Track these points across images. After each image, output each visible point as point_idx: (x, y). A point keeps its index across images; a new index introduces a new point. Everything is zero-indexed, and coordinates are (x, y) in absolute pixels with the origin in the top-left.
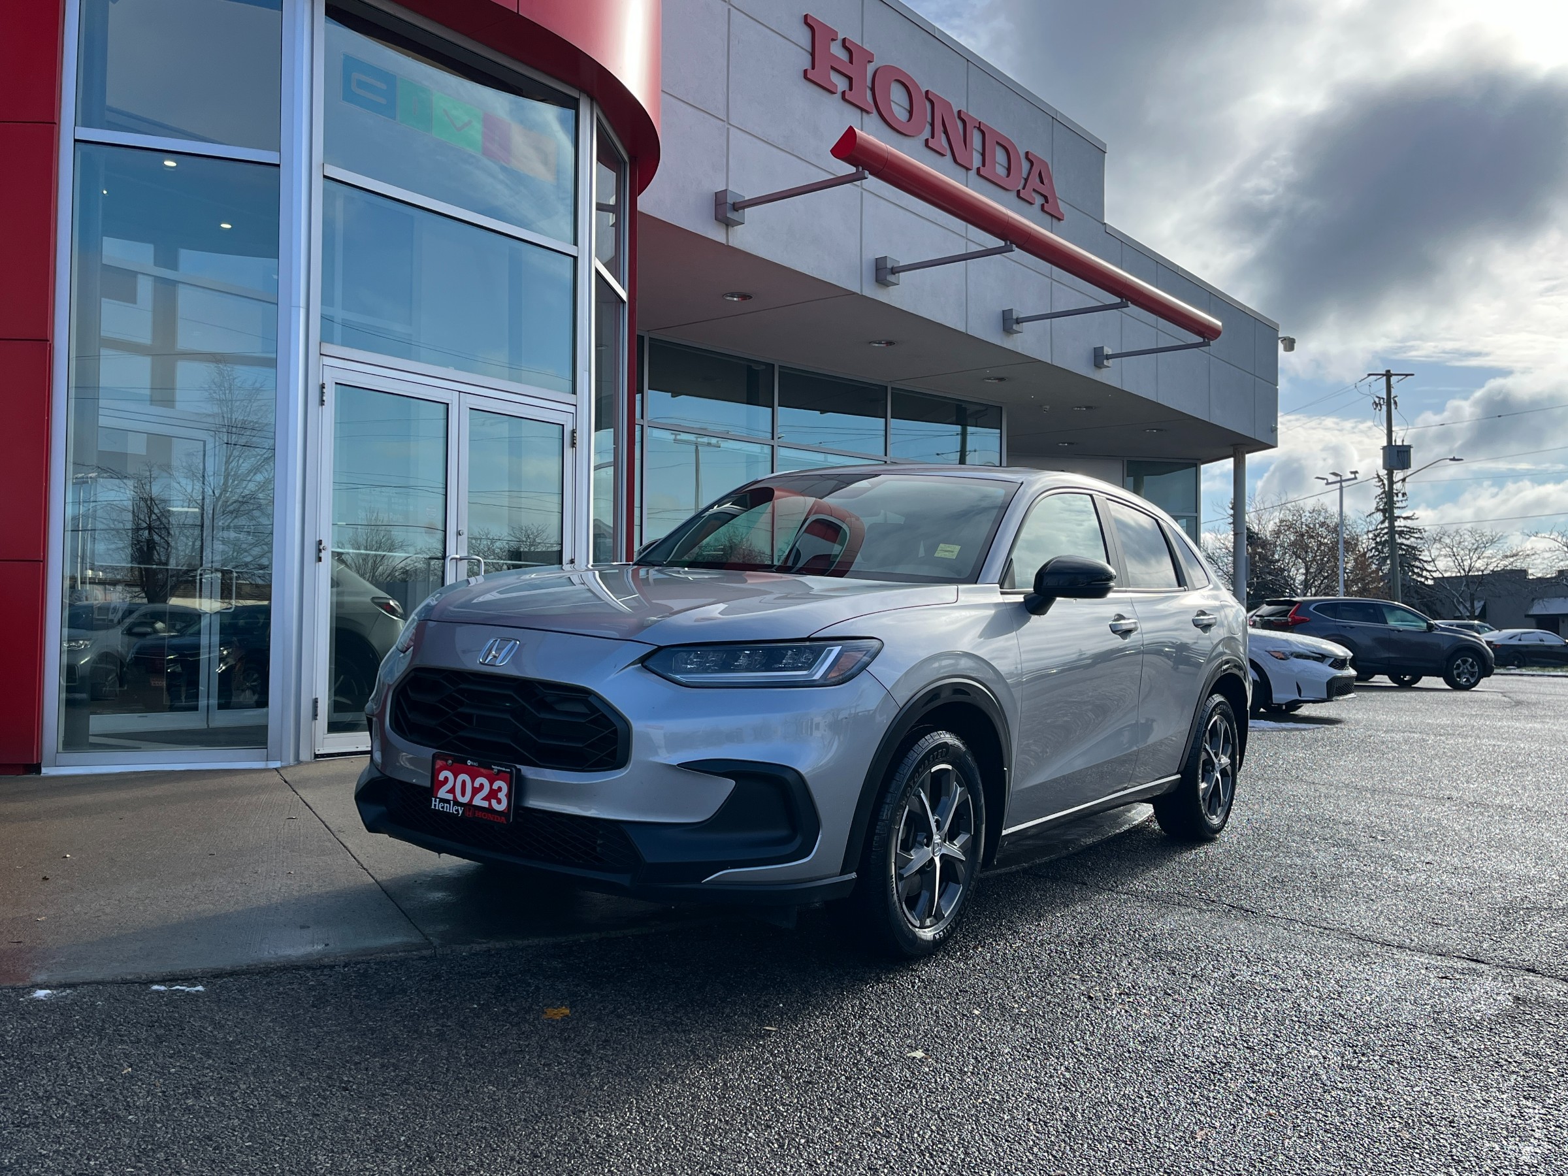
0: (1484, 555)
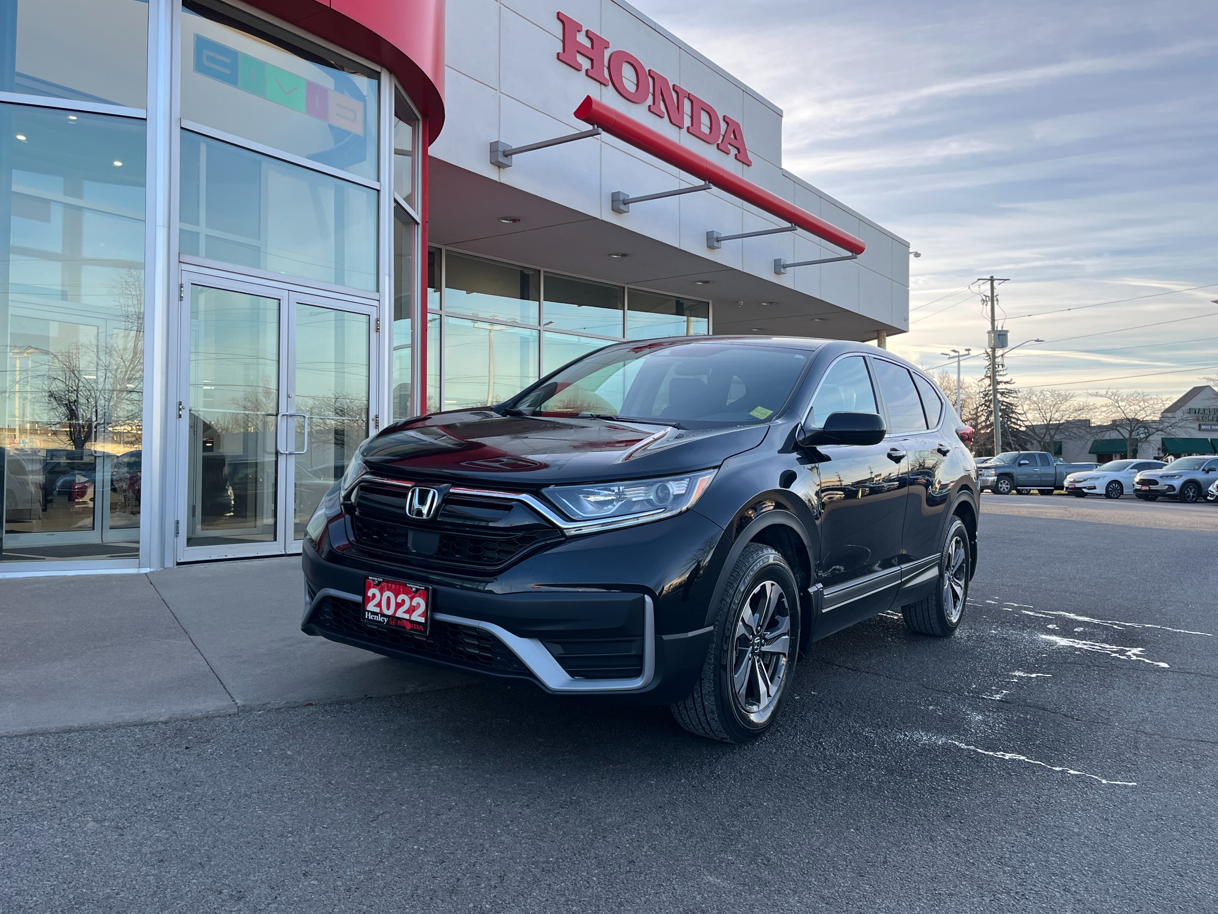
0: (1060, 409)
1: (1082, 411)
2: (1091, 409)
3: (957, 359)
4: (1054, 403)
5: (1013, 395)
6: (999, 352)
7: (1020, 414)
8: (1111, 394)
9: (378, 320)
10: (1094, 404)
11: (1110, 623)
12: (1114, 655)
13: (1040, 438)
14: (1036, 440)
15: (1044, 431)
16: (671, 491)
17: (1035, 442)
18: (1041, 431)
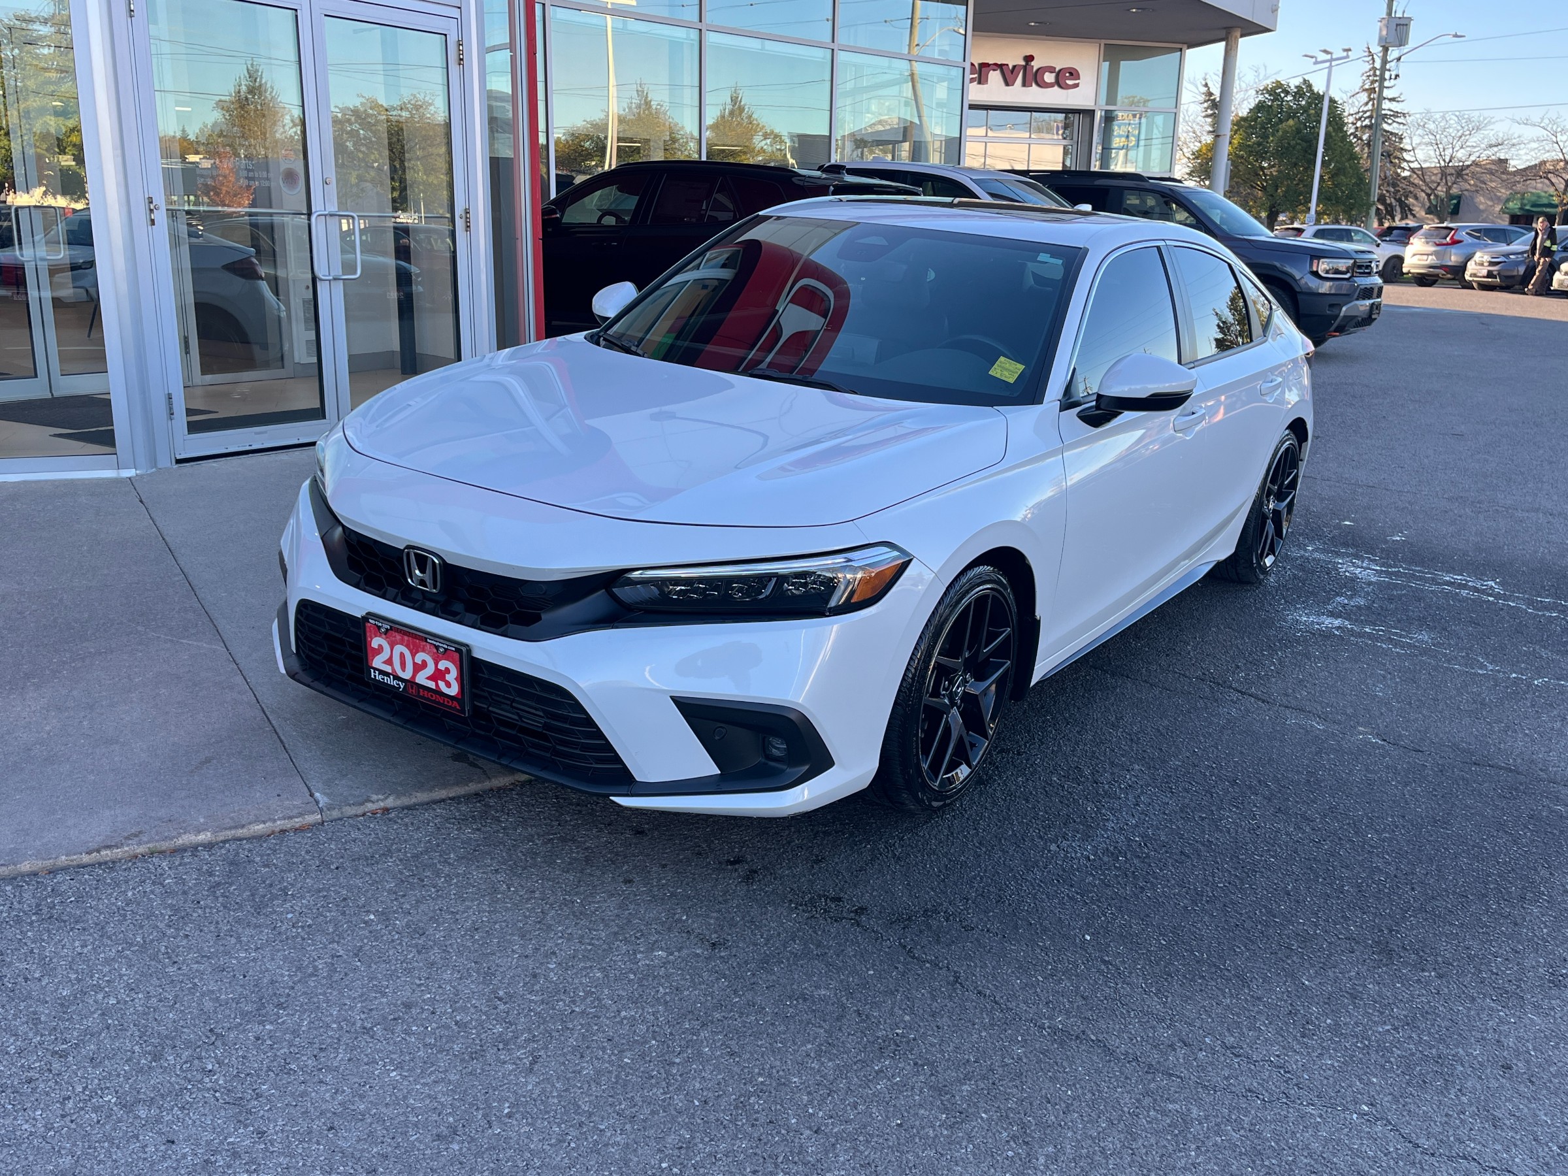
0: (1468, 144)
1: (1500, 147)
2: (1514, 145)
3: (1327, 64)
4: (1459, 134)
5: (1396, 120)
6: (1393, 53)
7: (1406, 150)
8: (1546, 121)
9: (460, 44)
10: (1519, 137)
13: (1430, 188)
14: (1422, 191)
15: (1437, 178)
17: (1423, 195)
18: (1433, 178)
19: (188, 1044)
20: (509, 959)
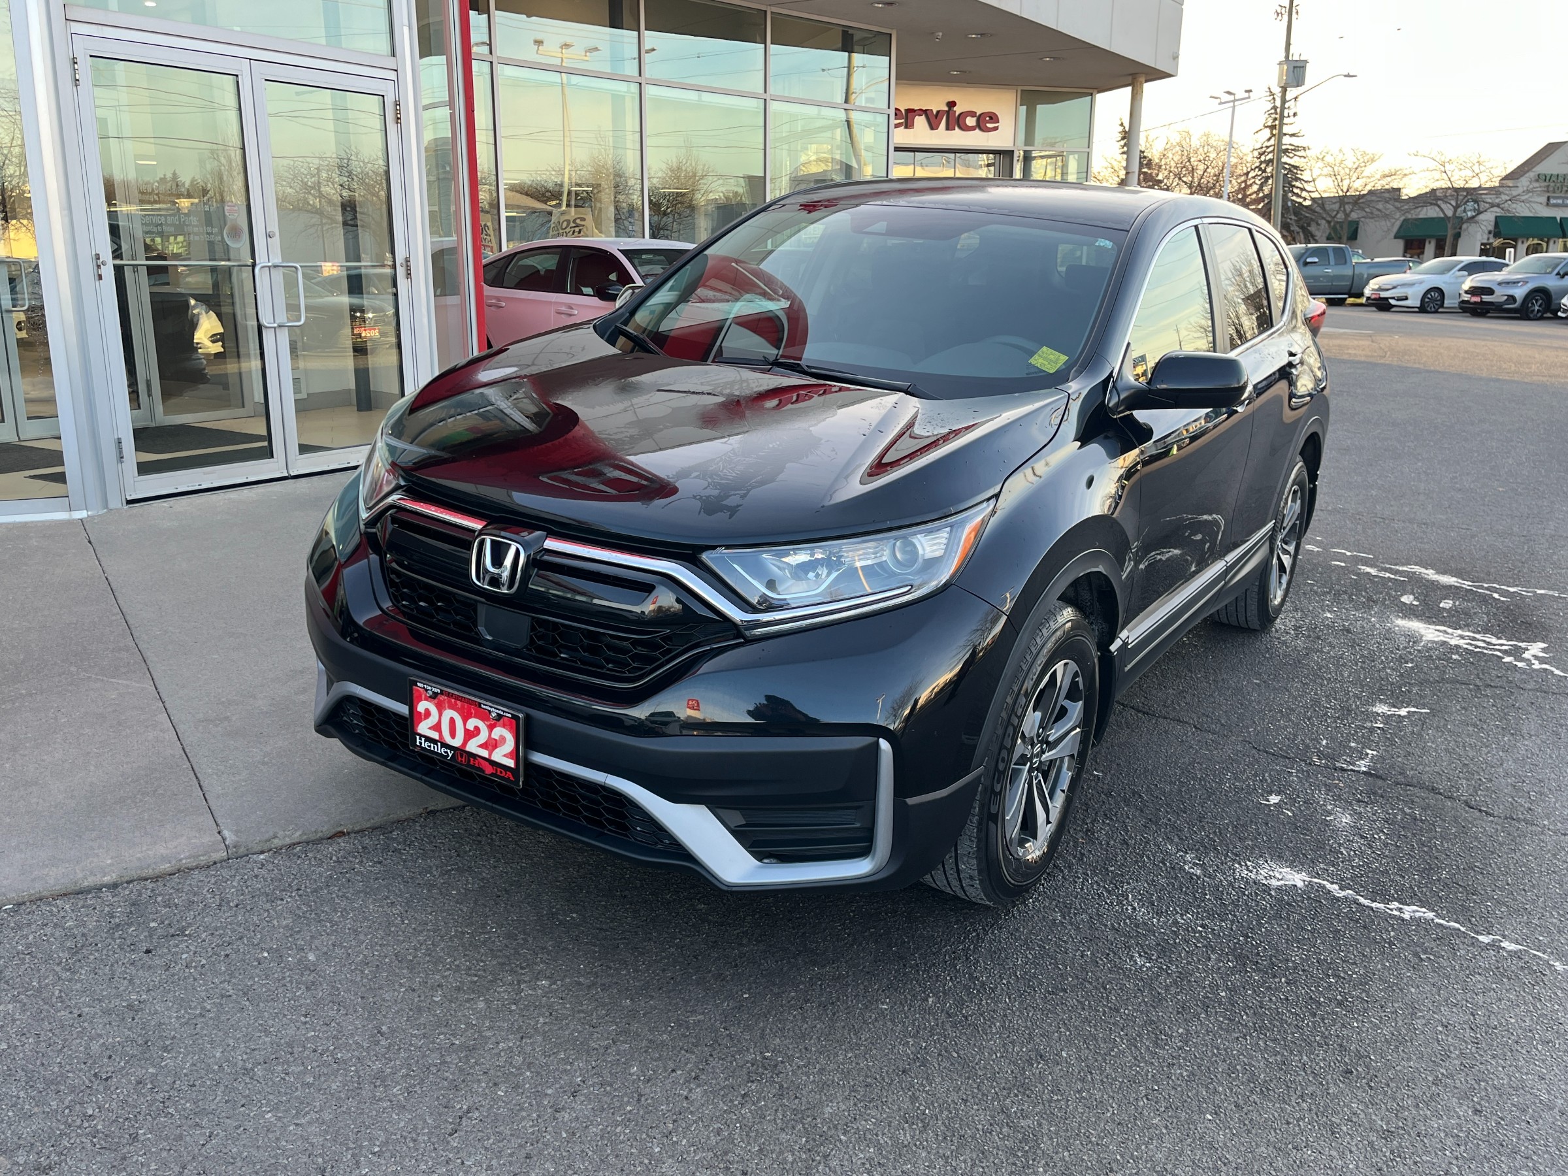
0: (1363, 174)
1: (1393, 177)
2: (1405, 175)
3: (1232, 103)
4: (1356, 166)
6: (1292, 93)
7: (1306, 182)
8: (1436, 153)
9: (397, 103)
10: (1411, 167)
11: (1487, 589)
12: (1507, 659)
13: (1330, 216)
14: (1325, 219)
15: (1337, 206)
16: (921, 552)
17: (1324, 222)
18: (1333, 206)
19: (72, 1089)
20: (396, 993)
